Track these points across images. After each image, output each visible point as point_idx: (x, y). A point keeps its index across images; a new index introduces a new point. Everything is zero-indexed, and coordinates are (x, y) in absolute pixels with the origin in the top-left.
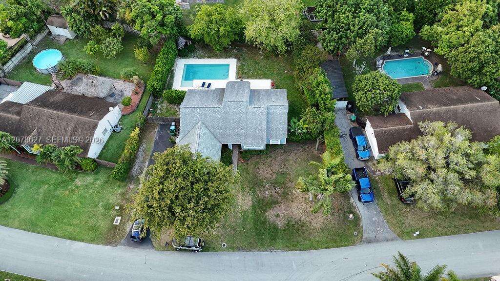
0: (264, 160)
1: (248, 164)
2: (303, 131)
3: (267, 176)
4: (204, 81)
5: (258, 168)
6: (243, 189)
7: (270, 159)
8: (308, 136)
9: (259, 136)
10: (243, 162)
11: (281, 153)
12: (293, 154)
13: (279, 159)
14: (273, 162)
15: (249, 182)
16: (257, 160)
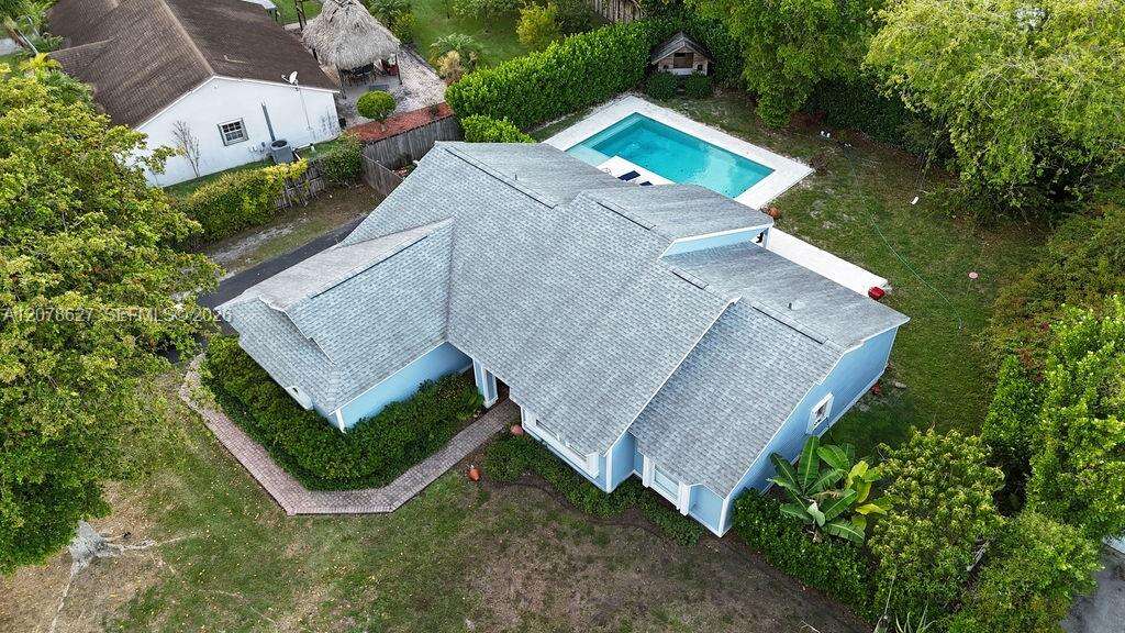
0: (560, 535)
1: (484, 497)
2: (843, 529)
3: (502, 609)
4: (638, 169)
5: (504, 547)
6: (353, 582)
7: (587, 548)
8: (850, 570)
9: (603, 400)
10: (474, 473)
11: (666, 561)
12: (710, 609)
13: (627, 576)
14: (592, 570)
15: (407, 574)
16: (536, 513)
